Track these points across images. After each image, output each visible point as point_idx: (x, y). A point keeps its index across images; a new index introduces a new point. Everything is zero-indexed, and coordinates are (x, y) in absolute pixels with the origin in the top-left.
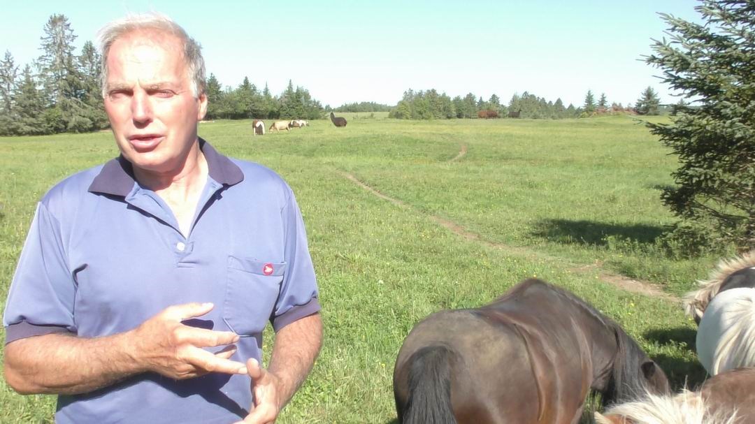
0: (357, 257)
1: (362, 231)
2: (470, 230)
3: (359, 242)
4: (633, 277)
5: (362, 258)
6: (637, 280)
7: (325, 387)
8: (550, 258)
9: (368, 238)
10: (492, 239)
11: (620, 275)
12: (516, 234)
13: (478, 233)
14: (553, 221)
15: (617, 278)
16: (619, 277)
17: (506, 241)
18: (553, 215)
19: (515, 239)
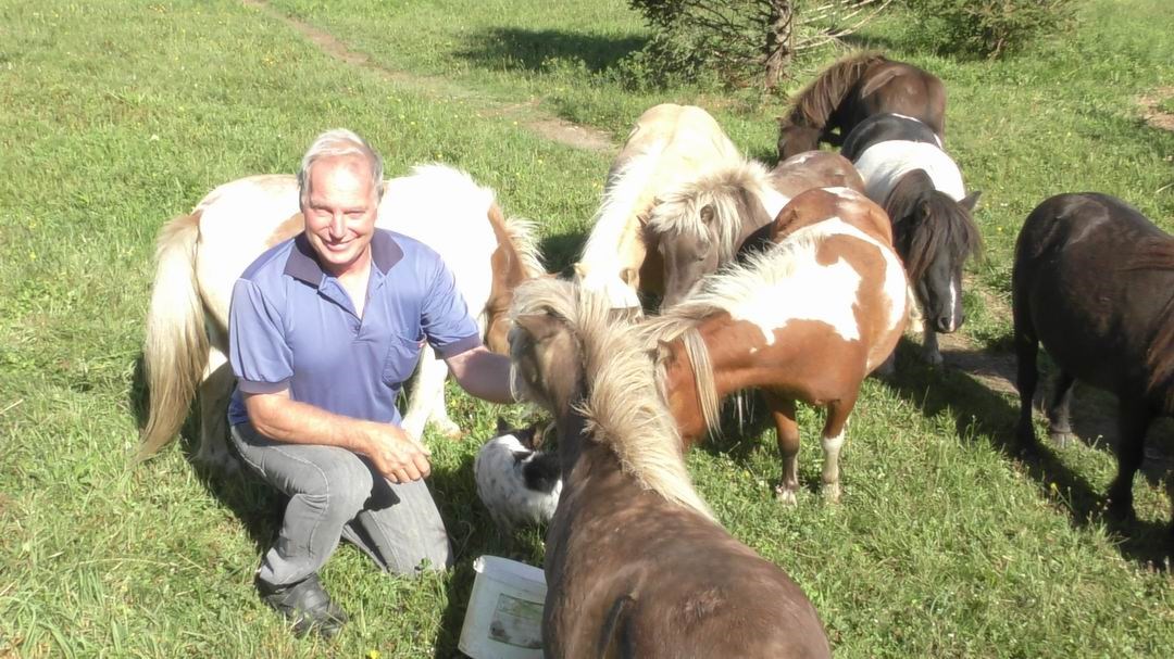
0: (140, 99)
1: (163, 53)
2: (357, 48)
3: (154, 71)
4: (575, 121)
5: (151, 98)
6: (580, 126)
7: (54, 289)
8: (466, 94)
9: (170, 65)
10: (389, 64)
11: (559, 119)
12: (430, 55)
13: (369, 54)
14: (499, 31)
15: (553, 123)
16: (557, 122)
17: (411, 67)
18: (502, 22)
19: (426, 63)
